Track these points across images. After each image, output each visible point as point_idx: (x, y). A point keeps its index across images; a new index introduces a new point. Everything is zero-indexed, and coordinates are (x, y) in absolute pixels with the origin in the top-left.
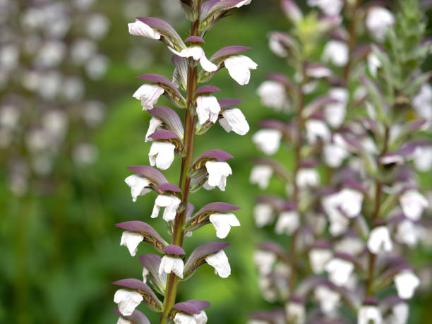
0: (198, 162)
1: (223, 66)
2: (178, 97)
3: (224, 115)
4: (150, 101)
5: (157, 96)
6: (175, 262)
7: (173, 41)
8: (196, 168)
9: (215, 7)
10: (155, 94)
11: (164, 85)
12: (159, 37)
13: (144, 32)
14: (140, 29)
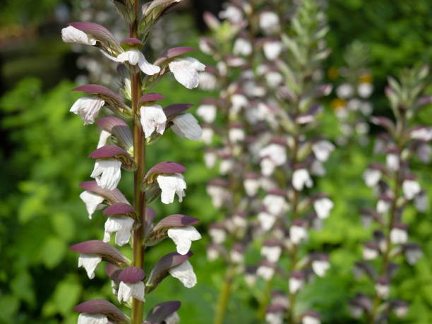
0: (149, 177)
1: (168, 70)
2: (122, 107)
3: (174, 122)
4: (90, 115)
5: (97, 109)
6: (134, 288)
7: (111, 47)
8: (149, 183)
9: (153, 5)
10: (95, 107)
11: (105, 96)
12: (94, 43)
13: (77, 38)
14: (72, 35)
